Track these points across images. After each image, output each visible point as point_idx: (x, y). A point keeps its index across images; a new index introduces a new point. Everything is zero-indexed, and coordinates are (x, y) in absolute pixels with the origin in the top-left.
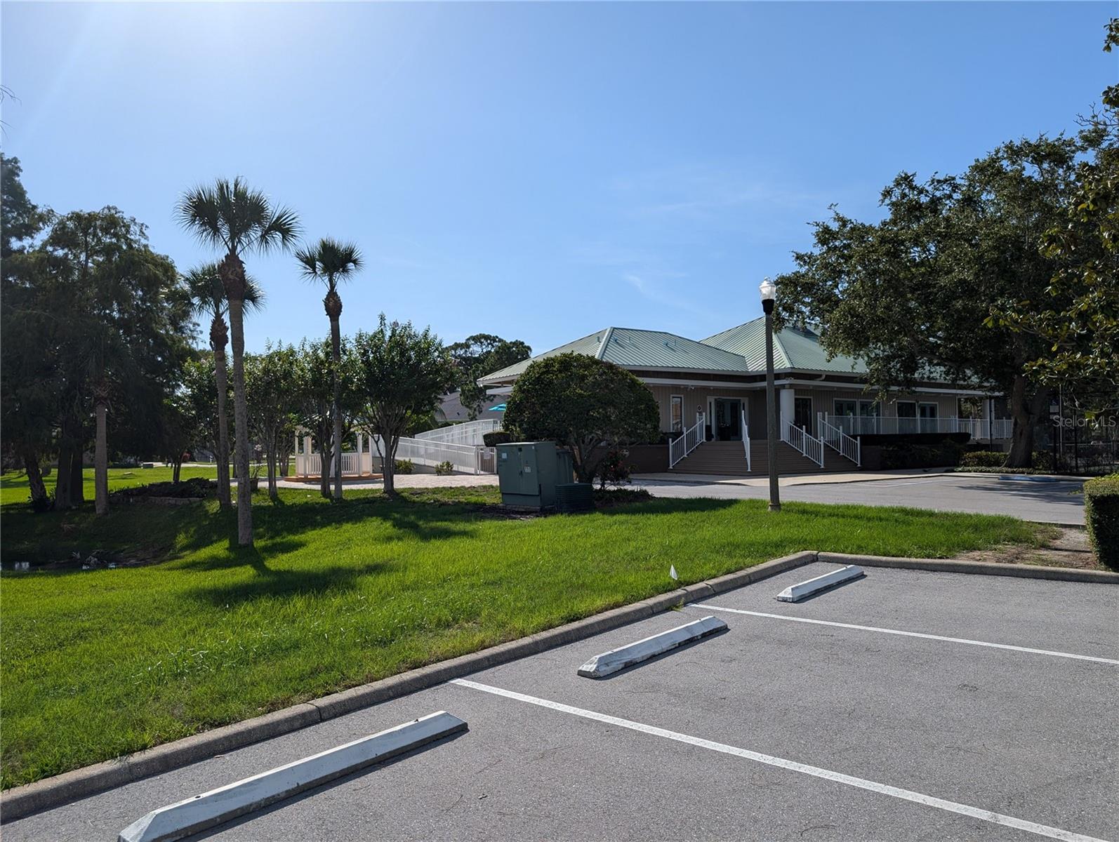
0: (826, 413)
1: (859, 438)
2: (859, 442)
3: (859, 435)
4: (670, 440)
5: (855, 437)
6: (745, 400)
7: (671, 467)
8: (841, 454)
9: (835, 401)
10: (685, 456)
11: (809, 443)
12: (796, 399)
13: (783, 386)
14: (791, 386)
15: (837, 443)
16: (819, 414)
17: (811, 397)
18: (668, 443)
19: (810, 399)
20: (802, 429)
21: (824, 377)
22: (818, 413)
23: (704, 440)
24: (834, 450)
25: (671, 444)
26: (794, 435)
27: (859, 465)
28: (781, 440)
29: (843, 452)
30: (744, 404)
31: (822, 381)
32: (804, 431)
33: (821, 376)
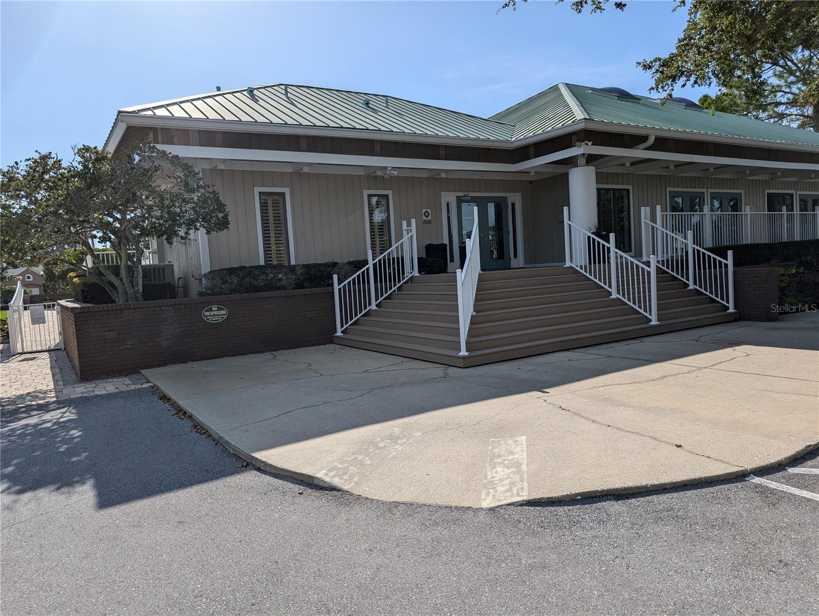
0: (658, 208)
1: (730, 253)
2: (730, 262)
3: (729, 248)
4: (335, 277)
5: (721, 251)
6: (515, 198)
7: (339, 333)
8: (692, 287)
9: (670, 192)
10: (373, 307)
11: (622, 267)
12: (599, 190)
13: (571, 162)
14: (591, 159)
15: (681, 265)
16: (645, 211)
17: (630, 187)
18: (332, 285)
19: (628, 190)
20: (608, 242)
21: (651, 140)
22: (643, 209)
23: (416, 273)
24: (675, 278)
25: (336, 287)
26: (597, 255)
27: (731, 310)
28: (568, 264)
29: (695, 284)
30: (513, 204)
31: (646, 149)
32: (612, 245)
33: (644, 138)
